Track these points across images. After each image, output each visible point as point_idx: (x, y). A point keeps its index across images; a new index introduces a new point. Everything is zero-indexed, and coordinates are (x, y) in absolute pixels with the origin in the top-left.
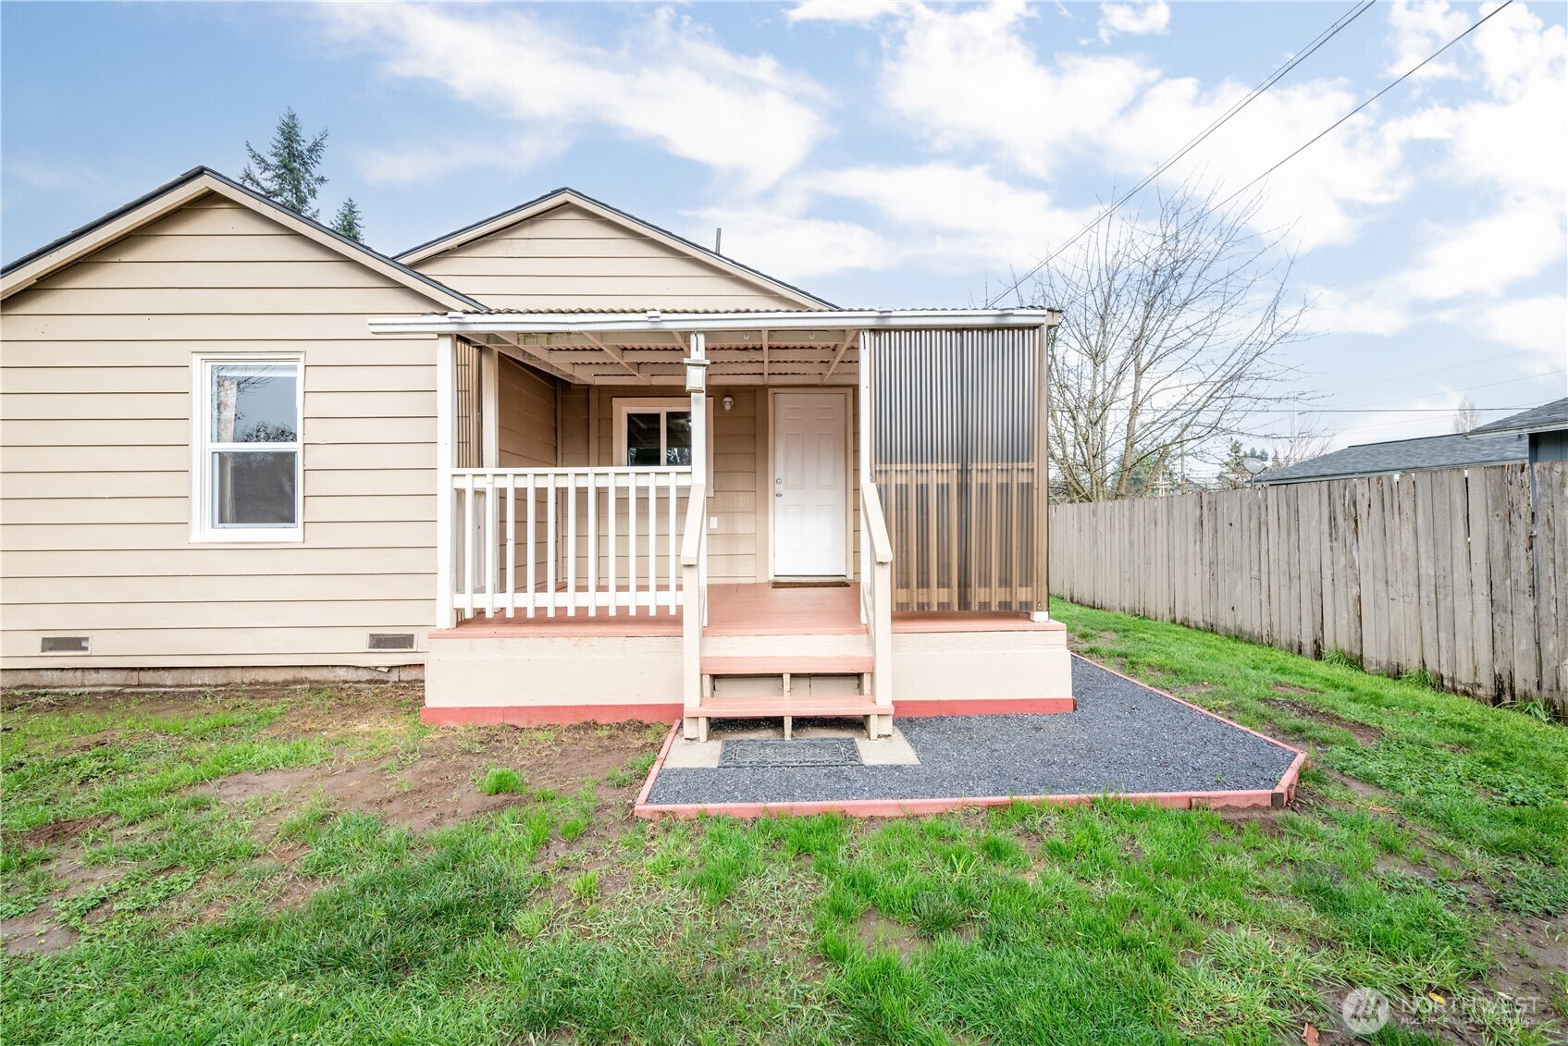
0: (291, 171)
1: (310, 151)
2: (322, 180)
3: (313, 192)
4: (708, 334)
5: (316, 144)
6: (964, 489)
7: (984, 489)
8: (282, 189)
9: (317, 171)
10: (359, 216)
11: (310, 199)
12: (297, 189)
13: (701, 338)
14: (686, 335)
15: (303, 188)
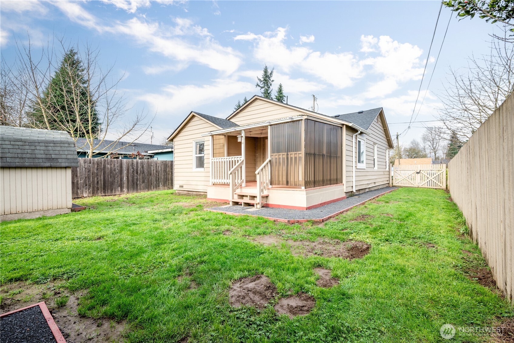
0: (266, 81)
1: (270, 74)
2: (273, 81)
3: (271, 85)
4: (244, 130)
5: (271, 72)
6: (287, 158)
7: (291, 158)
8: (264, 86)
9: (272, 79)
10: (282, 87)
11: (270, 87)
12: (268, 85)
13: (243, 131)
14: (241, 131)
15: (269, 84)
